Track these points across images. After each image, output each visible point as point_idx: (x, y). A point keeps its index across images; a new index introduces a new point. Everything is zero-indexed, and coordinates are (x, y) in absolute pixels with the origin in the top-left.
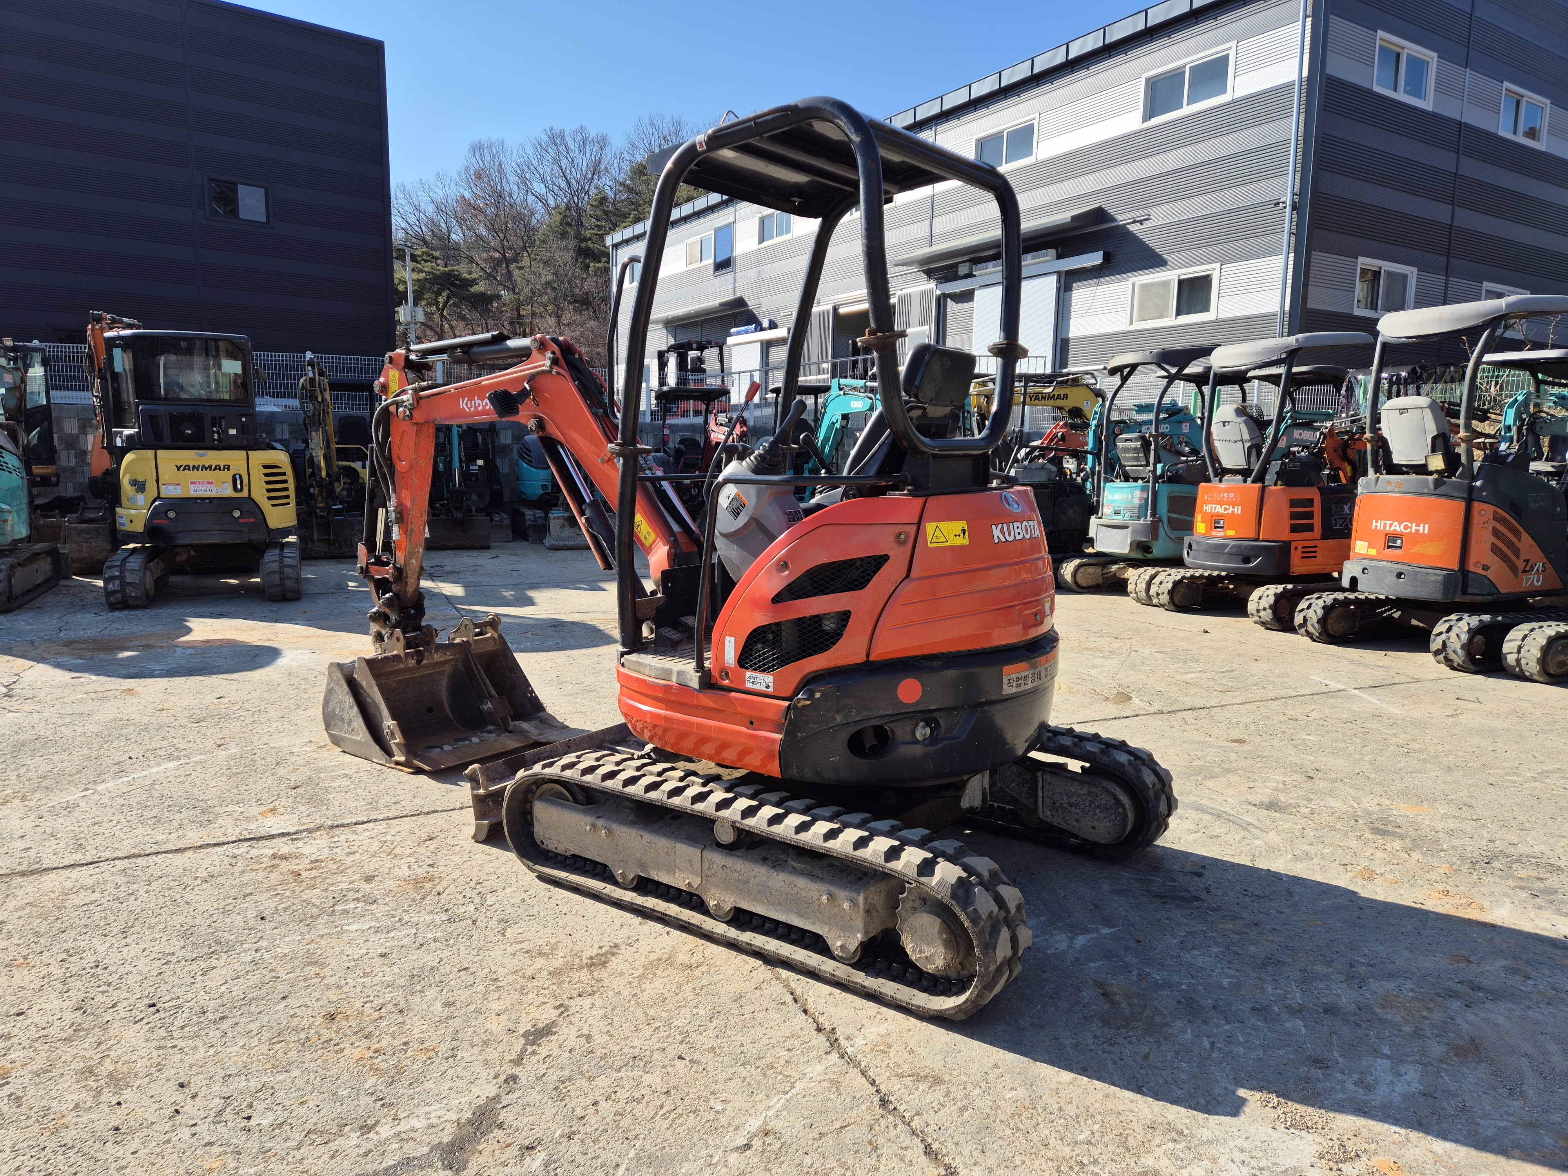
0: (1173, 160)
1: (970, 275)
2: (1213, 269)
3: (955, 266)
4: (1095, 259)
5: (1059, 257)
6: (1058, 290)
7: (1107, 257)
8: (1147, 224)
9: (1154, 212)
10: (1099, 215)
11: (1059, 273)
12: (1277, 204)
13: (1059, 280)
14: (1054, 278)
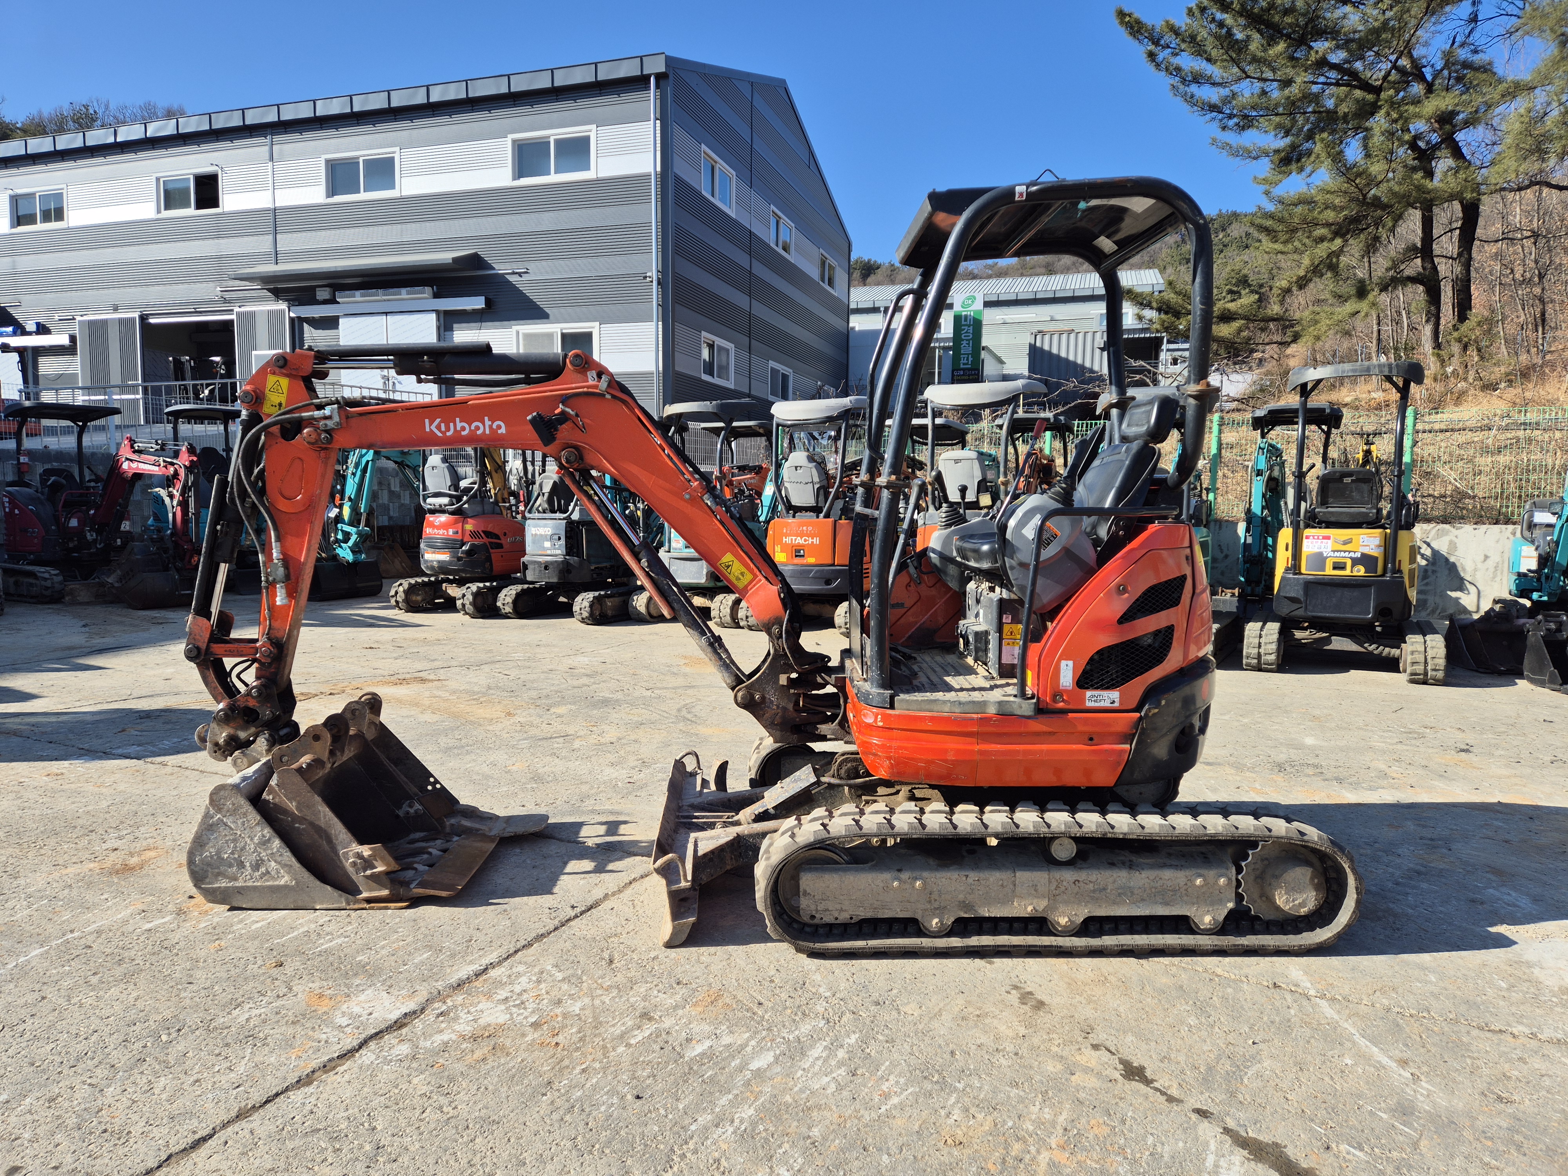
0: (547, 221)
1: (333, 301)
2: (593, 327)
3: (313, 289)
4: (477, 303)
5: (436, 296)
6: (438, 328)
7: (488, 302)
8: (525, 277)
9: (532, 266)
10: (475, 261)
11: (437, 312)
12: (645, 278)
13: (438, 319)
14: (433, 316)
